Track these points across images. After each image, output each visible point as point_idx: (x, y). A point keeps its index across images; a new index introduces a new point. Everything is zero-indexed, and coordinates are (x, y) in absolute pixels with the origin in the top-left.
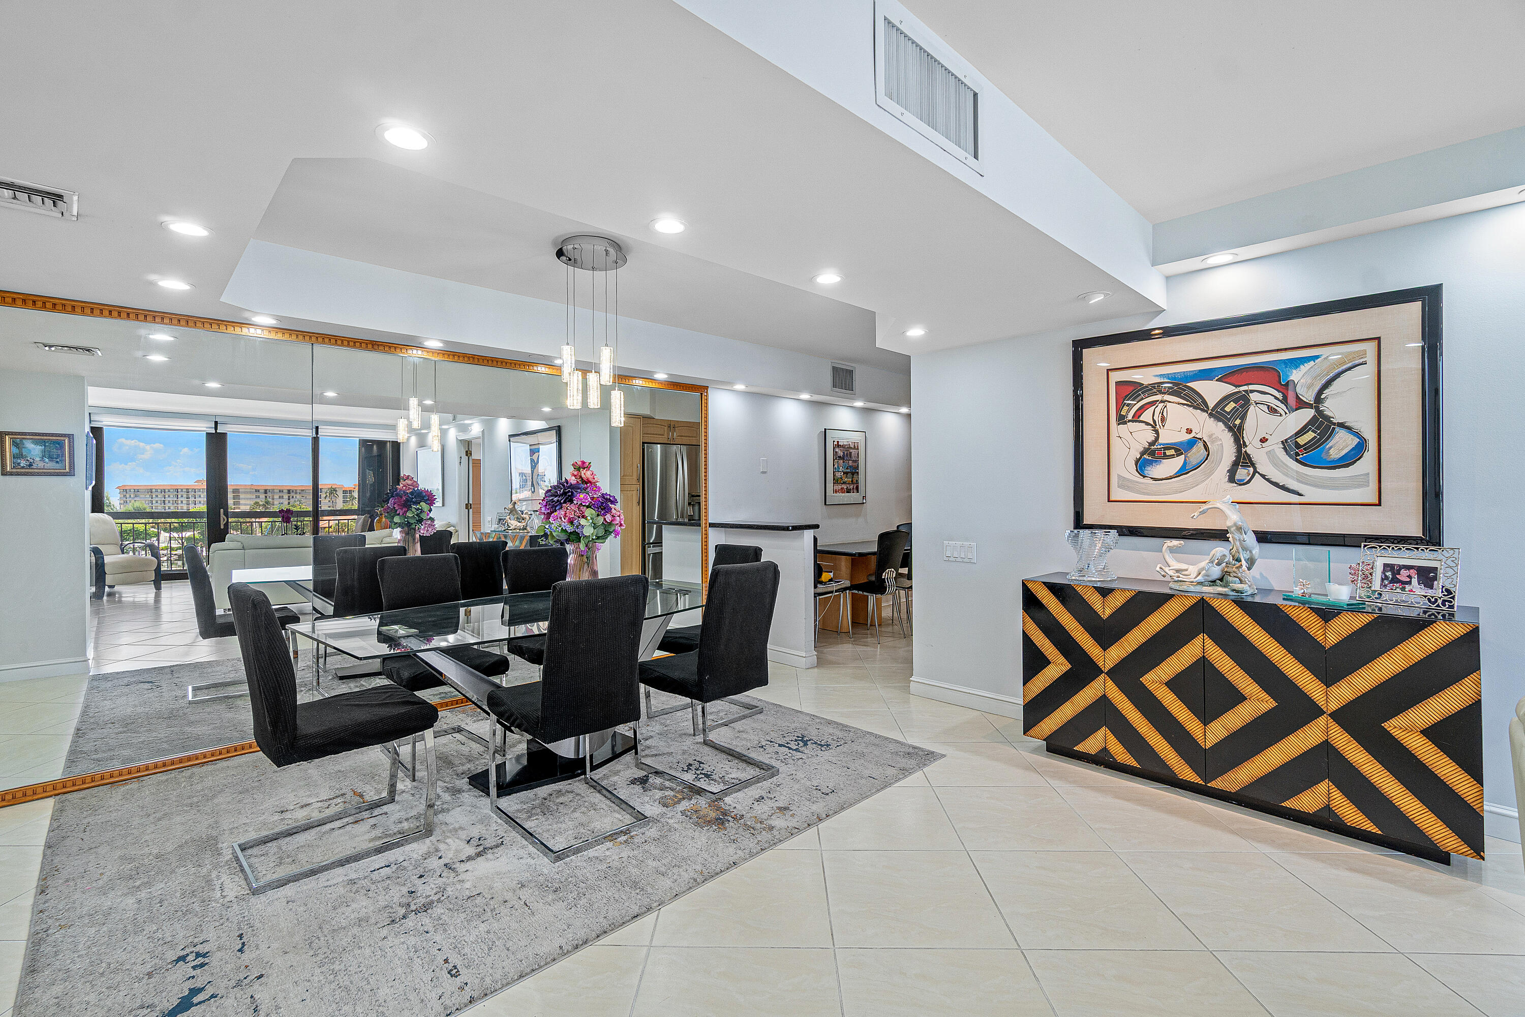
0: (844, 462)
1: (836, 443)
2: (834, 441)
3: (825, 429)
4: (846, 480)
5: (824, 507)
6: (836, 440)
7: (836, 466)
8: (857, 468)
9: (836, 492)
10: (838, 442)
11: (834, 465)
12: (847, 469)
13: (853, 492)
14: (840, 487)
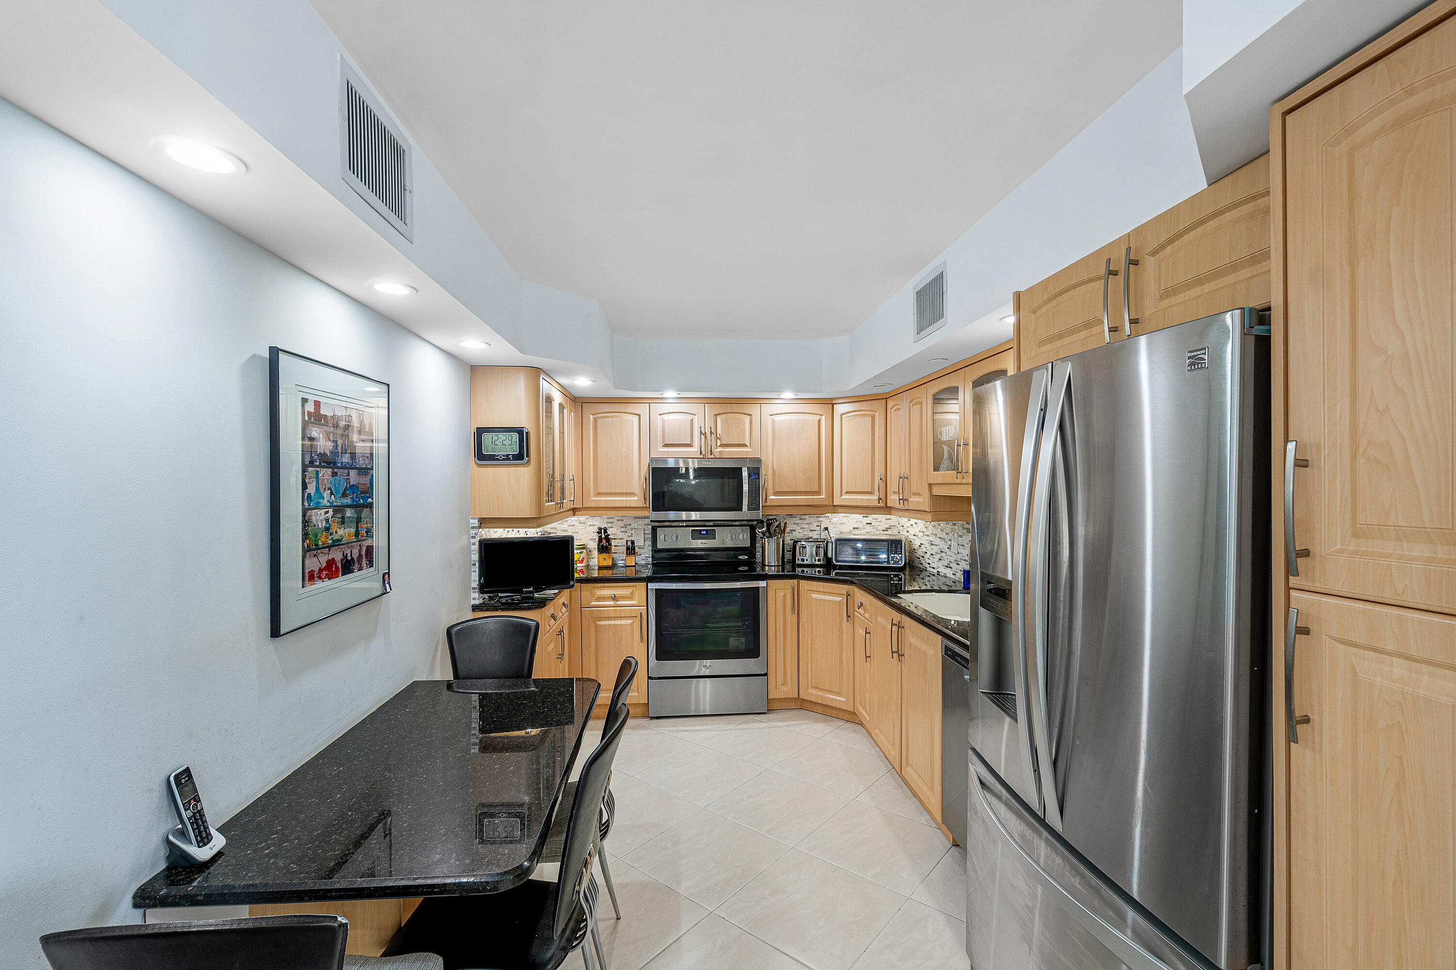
0: (334, 474)
1: (310, 407)
2: (304, 401)
3: (274, 352)
4: (341, 532)
5: (271, 645)
6: (312, 398)
7: (311, 489)
8: (368, 491)
9: (312, 577)
10: (317, 404)
11: (304, 486)
12: (344, 495)
13: (360, 569)
14: (324, 559)
